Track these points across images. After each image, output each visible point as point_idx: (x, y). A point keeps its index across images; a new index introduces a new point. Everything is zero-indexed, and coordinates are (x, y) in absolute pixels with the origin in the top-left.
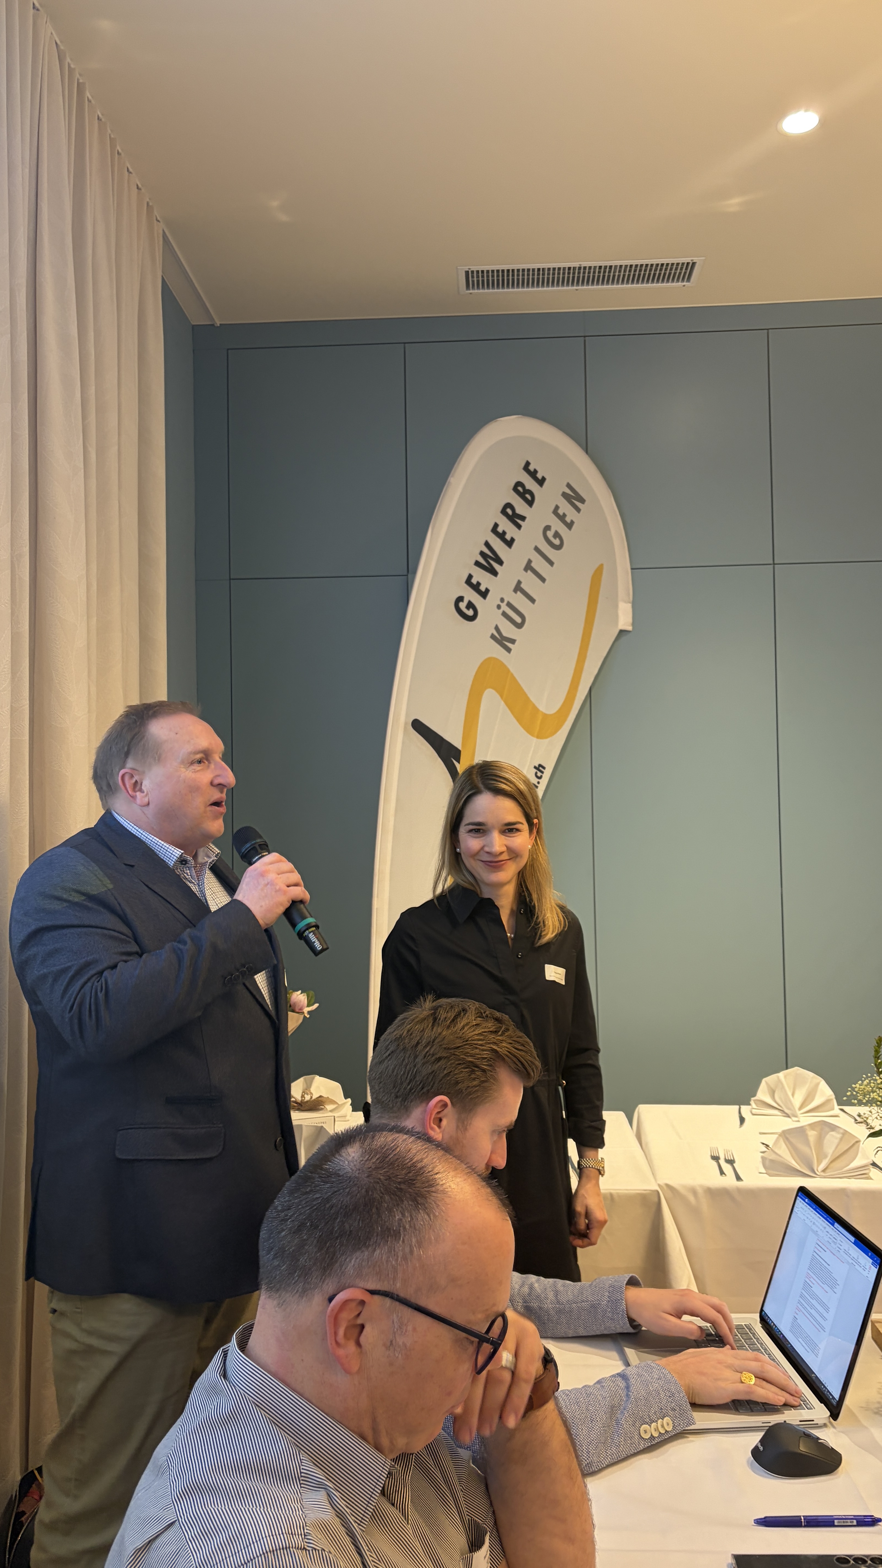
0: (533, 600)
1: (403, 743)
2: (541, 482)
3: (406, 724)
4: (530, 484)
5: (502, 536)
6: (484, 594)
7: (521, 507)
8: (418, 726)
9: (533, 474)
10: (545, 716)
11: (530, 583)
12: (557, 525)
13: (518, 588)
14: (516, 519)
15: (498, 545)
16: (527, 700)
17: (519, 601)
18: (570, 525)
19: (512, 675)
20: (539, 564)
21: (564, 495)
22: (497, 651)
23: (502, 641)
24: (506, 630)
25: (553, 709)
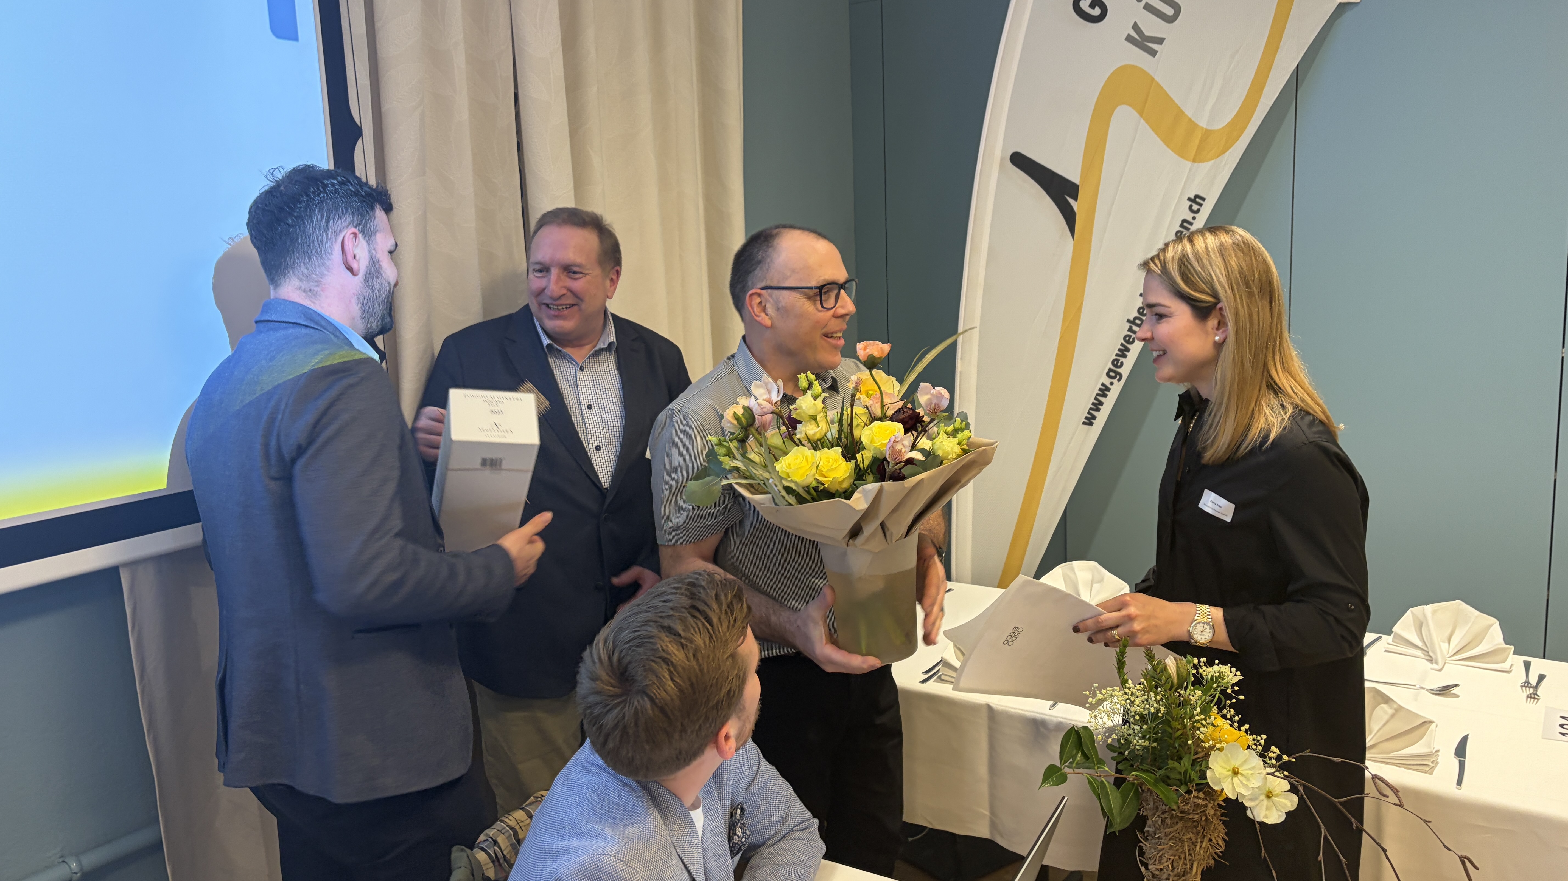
1: (998, 181)
3: (1002, 159)
8: (1019, 160)
10: (1207, 133)
16: (1180, 113)
19: (1158, 84)
22: (1136, 57)
23: (1143, 42)
24: (1152, 26)
25: (1221, 123)
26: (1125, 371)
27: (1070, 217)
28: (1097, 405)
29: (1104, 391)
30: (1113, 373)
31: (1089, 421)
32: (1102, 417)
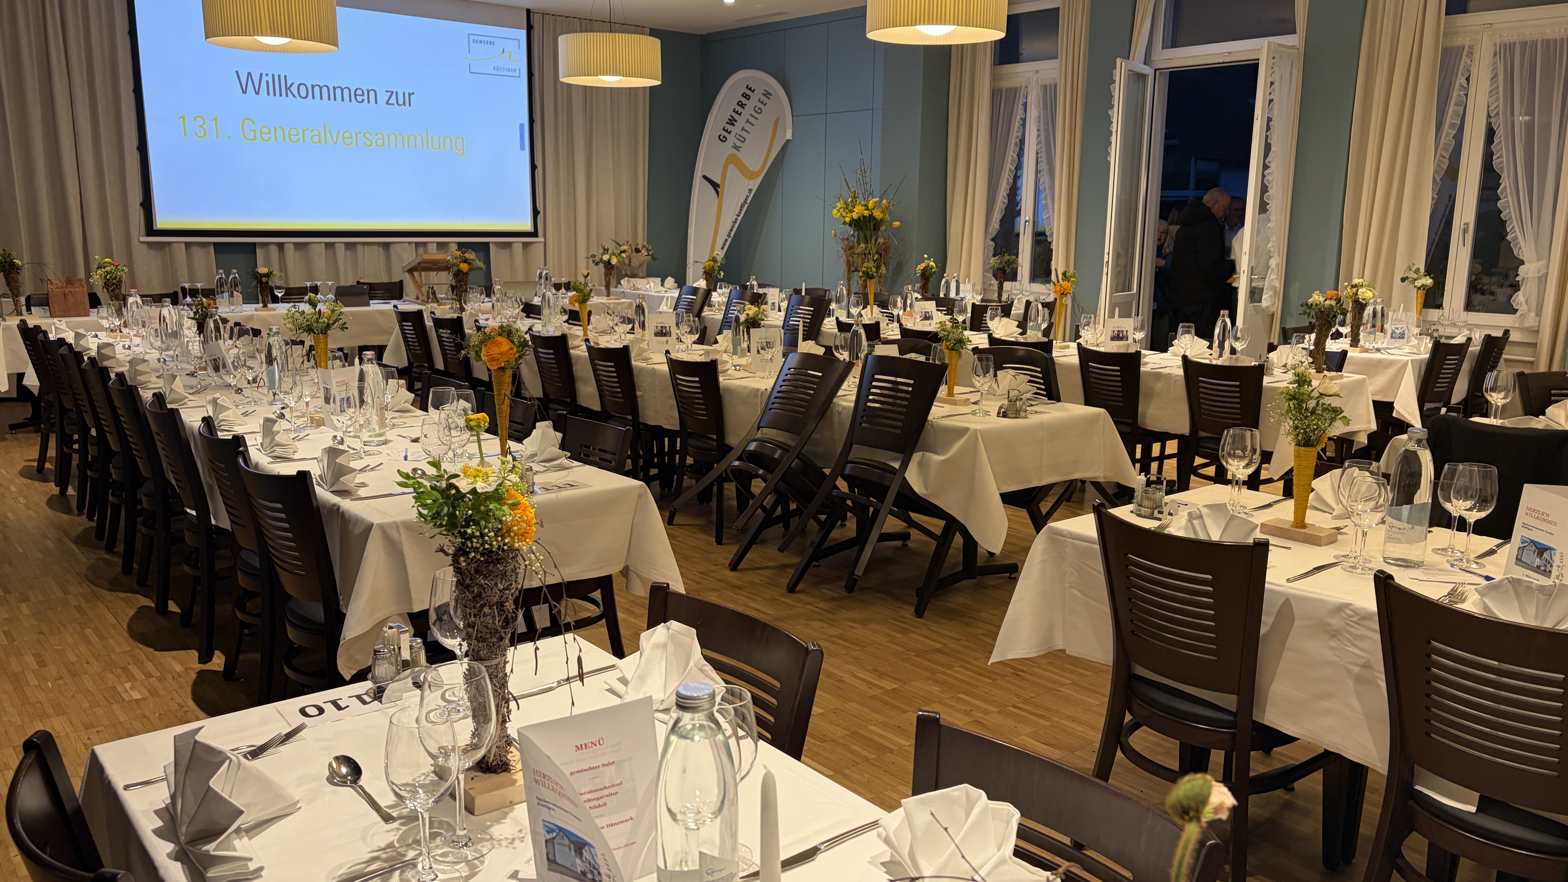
0: (749, 133)
1: (699, 182)
2: (753, 91)
3: (700, 177)
4: (748, 92)
5: (737, 112)
6: (730, 133)
7: (744, 101)
8: (705, 177)
9: (750, 89)
10: (753, 172)
11: (748, 127)
12: (759, 105)
13: (743, 129)
14: (742, 105)
15: (735, 116)
16: (746, 167)
17: (744, 134)
18: (765, 105)
19: (740, 159)
20: (752, 120)
21: (763, 94)
22: (734, 151)
23: (736, 147)
24: (738, 144)
25: (757, 169)
26: (732, 235)
27: (718, 193)
28: (725, 244)
29: (726, 240)
30: (729, 236)
31: (723, 248)
32: (726, 247)
